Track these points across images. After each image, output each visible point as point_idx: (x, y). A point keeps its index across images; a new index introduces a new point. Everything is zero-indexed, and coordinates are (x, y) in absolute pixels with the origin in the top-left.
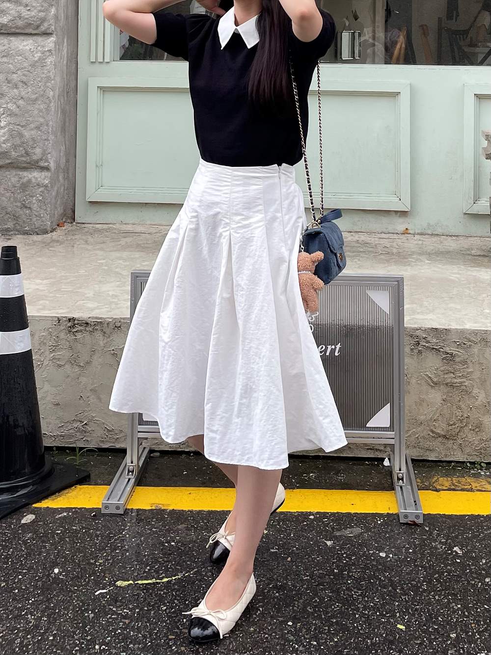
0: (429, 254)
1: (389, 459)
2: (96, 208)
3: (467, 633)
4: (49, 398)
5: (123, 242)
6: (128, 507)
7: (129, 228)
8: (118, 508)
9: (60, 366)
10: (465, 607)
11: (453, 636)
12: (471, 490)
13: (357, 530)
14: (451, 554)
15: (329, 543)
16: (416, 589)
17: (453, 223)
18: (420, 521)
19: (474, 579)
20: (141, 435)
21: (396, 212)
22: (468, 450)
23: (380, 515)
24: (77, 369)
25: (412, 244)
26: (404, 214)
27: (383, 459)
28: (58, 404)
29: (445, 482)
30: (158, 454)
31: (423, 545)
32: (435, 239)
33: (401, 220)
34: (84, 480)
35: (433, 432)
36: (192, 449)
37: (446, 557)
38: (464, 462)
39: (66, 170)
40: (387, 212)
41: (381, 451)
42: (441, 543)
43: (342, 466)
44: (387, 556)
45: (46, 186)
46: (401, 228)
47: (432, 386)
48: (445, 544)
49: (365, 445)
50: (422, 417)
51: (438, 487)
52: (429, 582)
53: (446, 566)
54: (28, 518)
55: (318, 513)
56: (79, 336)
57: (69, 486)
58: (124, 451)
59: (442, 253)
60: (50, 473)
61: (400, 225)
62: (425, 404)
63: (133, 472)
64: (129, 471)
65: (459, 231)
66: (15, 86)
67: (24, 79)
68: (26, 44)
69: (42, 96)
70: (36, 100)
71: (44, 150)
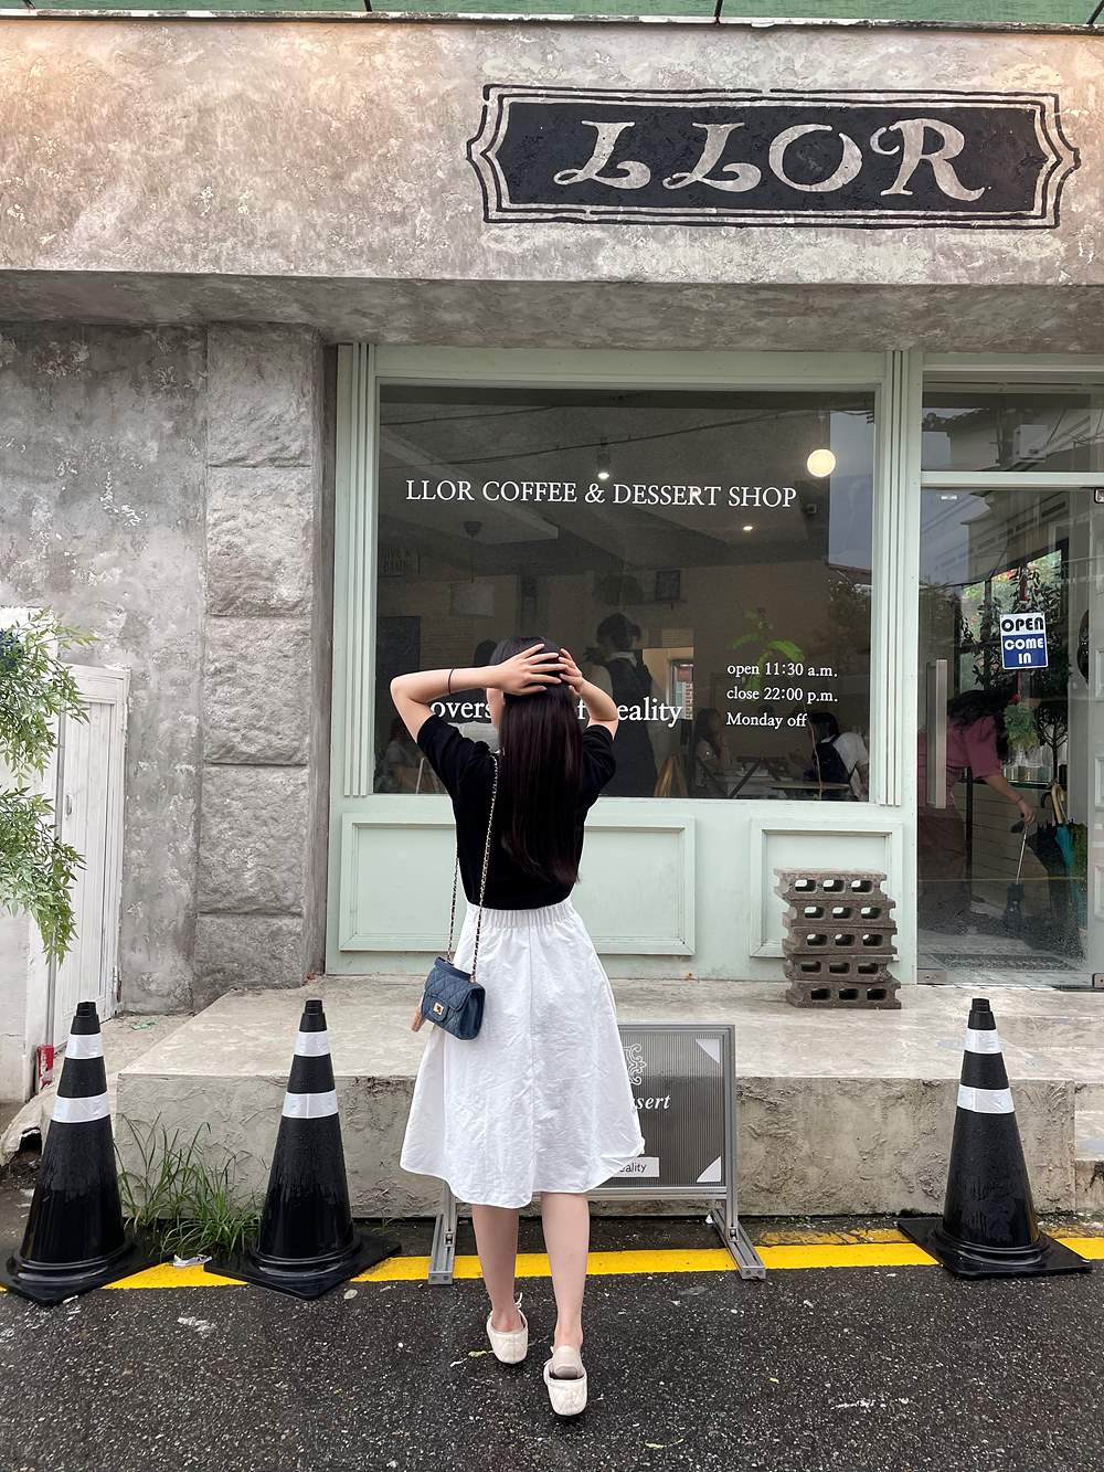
0: (721, 1000)
1: (712, 1216)
2: (348, 958)
3: (841, 1383)
5: (387, 994)
7: (387, 979)
8: (446, 1278)
9: (358, 1130)
10: (831, 1358)
11: (828, 1385)
12: (802, 1244)
13: (701, 1289)
14: (803, 1307)
15: (676, 1303)
16: (778, 1342)
17: (739, 967)
18: (763, 1276)
19: (832, 1330)
21: (679, 956)
22: (791, 1204)
23: (720, 1273)
24: (377, 1133)
25: (700, 990)
26: (687, 958)
27: (705, 1217)
28: (357, 1173)
29: (774, 1237)
31: (771, 1300)
32: (721, 984)
33: (684, 965)
34: (396, 1252)
35: (757, 1186)
37: (798, 1310)
38: (787, 1216)
39: (315, 917)
40: (670, 957)
41: (702, 1208)
42: (789, 1297)
43: (664, 1226)
44: (739, 1313)
45: (298, 934)
46: (684, 973)
47: (756, 1138)
48: (794, 1297)
49: (686, 1201)
50: (745, 1172)
51: (768, 1242)
52: (789, 1335)
53: (801, 1319)
54: (351, 1294)
55: (655, 1274)
56: (379, 1096)
57: (382, 1258)
58: (430, 1220)
59: (734, 999)
61: (683, 970)
62: (748, 1156)
63: (451, 1240)
64: (447, 1240)
65: (745, 975)
66: (265, 823)
67: (275, 815)
68: (276, 777)
69: (295, 834)
70: (289, 838)
71: (297, 895)
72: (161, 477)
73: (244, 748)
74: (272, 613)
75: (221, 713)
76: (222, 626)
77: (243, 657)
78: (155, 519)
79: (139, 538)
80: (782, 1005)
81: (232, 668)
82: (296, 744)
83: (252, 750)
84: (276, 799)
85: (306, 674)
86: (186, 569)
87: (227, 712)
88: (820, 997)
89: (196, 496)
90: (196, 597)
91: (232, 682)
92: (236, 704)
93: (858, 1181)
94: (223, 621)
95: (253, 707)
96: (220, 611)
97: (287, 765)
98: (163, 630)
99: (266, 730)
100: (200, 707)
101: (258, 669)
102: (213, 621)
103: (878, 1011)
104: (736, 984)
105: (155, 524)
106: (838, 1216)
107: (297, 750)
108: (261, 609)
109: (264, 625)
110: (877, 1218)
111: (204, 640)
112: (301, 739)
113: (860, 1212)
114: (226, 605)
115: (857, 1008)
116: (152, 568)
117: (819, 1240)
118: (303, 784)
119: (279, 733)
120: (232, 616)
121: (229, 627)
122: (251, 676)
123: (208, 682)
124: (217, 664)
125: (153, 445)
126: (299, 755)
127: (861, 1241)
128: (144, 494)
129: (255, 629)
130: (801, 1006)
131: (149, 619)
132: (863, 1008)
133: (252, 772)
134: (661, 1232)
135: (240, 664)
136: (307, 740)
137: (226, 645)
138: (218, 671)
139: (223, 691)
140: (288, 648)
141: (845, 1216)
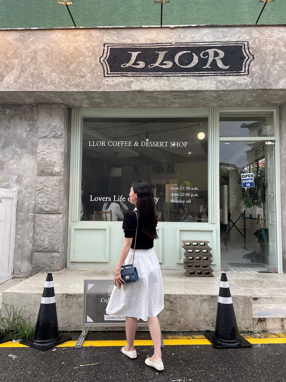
2: (73, 264)
3: (175, 375)
4: (60, 317)
5: (81, 273)
6: (83, 346)
7: (82, 269)
8: (80, 346)
9: (63, 307)
10: (175, 368)
11: (171, 375)
12: (177, 339)
14: (171, 355)
17: (174, 266)
19: (177, 361)
20: (86, 326)
22: (177, 328)
24: (68, 308)
28: (63, 319)
29: (171, 337)
30: (91, 332)
32: (169, 271)
34: (70, 339)
35: (167, 323)
36: (101, 330)
38: (175, 332)
39: (64, 253)
42: (168, 352)
43: (142, 334)
45: (59, 257)
47: (167, 311)
48: (170, 352)
50: (164, 319)
51: (169, 338)
53: (170, 358)
54: (54, 350)
56: (69, 299)
57: (66, 341)
58: (81, 331)
59: (170, 274)
60: (60, 338)
64: (83, 337)
65: (175, 268)
66: (50, 229)
67: (53, 226)
68: (53, 217)
69: (58, 231)
70: (56, 232)
71: (58, 247)
72: (26, 141)
73: (45, 209)
74: (53, 175)
75: (40, 200)
76: (41, 178)
77: (46, 186)
78: (25, 152)
79: (21, 157)
80: (183, 276)
81: (43, 189)
82: (59, 208)
83: (48, 210)
84: (53, 222)
85: (62, 190)
86: (32, 164)
87: (42, 200)
88: (192, 274)
89: (35, 146)
90: (35, 171)
91: (43, 192)
92: (44, 198)
93: (194, 322)
94: (41, 177)
95: (48, 199)
96: (40, 175)
97: (57, 214)
98: (26, 180)
99: (51, 204)
100: (35, 199)
101: (50, 189)
102: (39, 177)
103: (207, 278)
104: (173, 270)
105: (25, 153)
106: (189, 332)
107: (59, 210)
108: (50, 174)
109: (51, 178)
110: (199, 332)
111: (36, 182)
112: (60, 207)
113: (195, 330)
114: (42, 173)
115: (202, 277)
116: (24, 164)
117: (182, 338)
118: (60, 218)
119: (54, 205)
120: (43, 176)
121: (42, 179)
122: (47, 191)
123: (37, 192)
124: (39, 188)
125: (25, 133)
126: (59, 211)
127: (193, 338)
128: (22, 145)
129: (49, 179)
130: (187, 276)
131: (23, 177)
132: (204, 277)
133: (47, 215)
134: (141, 335)
135: (45, 188)
136: (62, 207)
137: (41, 183)
138: (39, 190)
139: (40, 195)
140: (57, 184)
141: (191, 332)
